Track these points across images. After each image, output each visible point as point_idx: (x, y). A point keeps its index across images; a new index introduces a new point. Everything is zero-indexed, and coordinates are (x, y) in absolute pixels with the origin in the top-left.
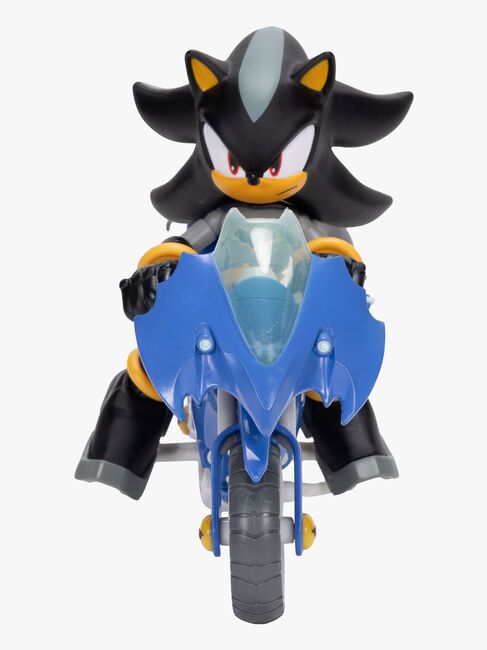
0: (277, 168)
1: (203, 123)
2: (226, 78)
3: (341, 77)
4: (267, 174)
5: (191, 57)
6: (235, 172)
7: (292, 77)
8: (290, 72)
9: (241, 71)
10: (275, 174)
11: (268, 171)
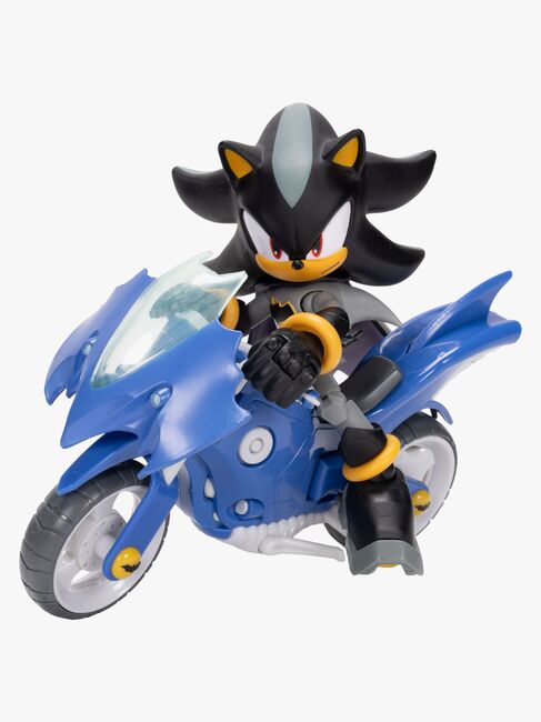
0: (319, 249)
1: (242, 210)
2: (260, 166)
3: (371, 148)
4: (310, 256)
5: (224, 148)
7: (324, 158)
8: (321, 153)
9: (274, 156)
11: (311, 252)
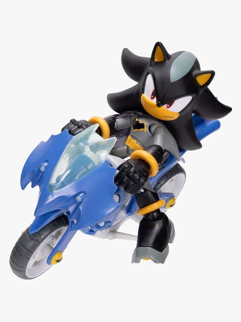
0: (170, 105)
1: (149, 73)
5: (158, 45)
6: (152, 98)
10: (168, 107)
11: (166, 105)
